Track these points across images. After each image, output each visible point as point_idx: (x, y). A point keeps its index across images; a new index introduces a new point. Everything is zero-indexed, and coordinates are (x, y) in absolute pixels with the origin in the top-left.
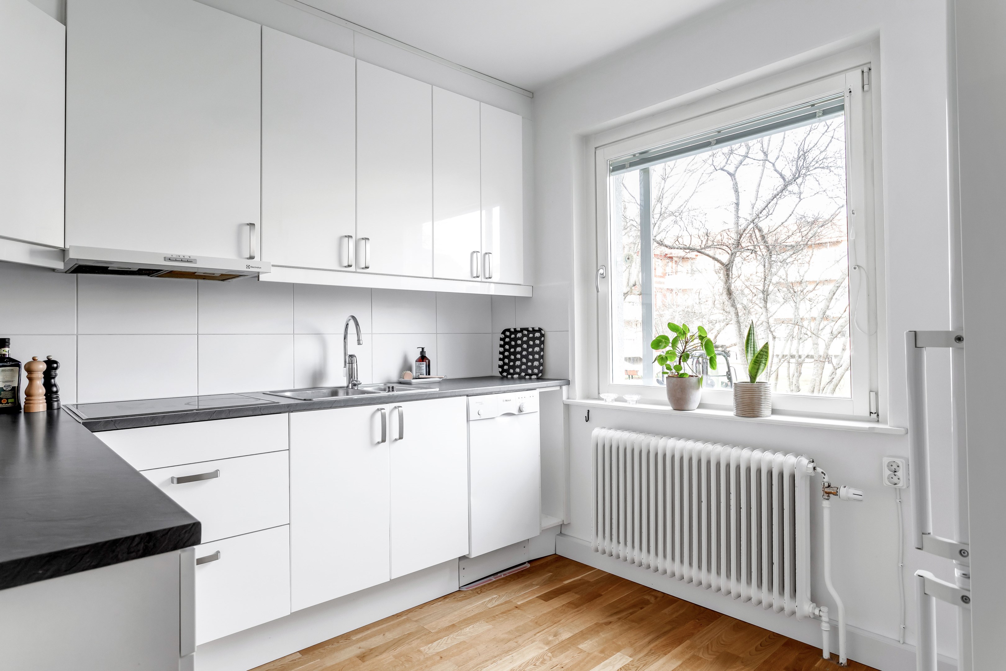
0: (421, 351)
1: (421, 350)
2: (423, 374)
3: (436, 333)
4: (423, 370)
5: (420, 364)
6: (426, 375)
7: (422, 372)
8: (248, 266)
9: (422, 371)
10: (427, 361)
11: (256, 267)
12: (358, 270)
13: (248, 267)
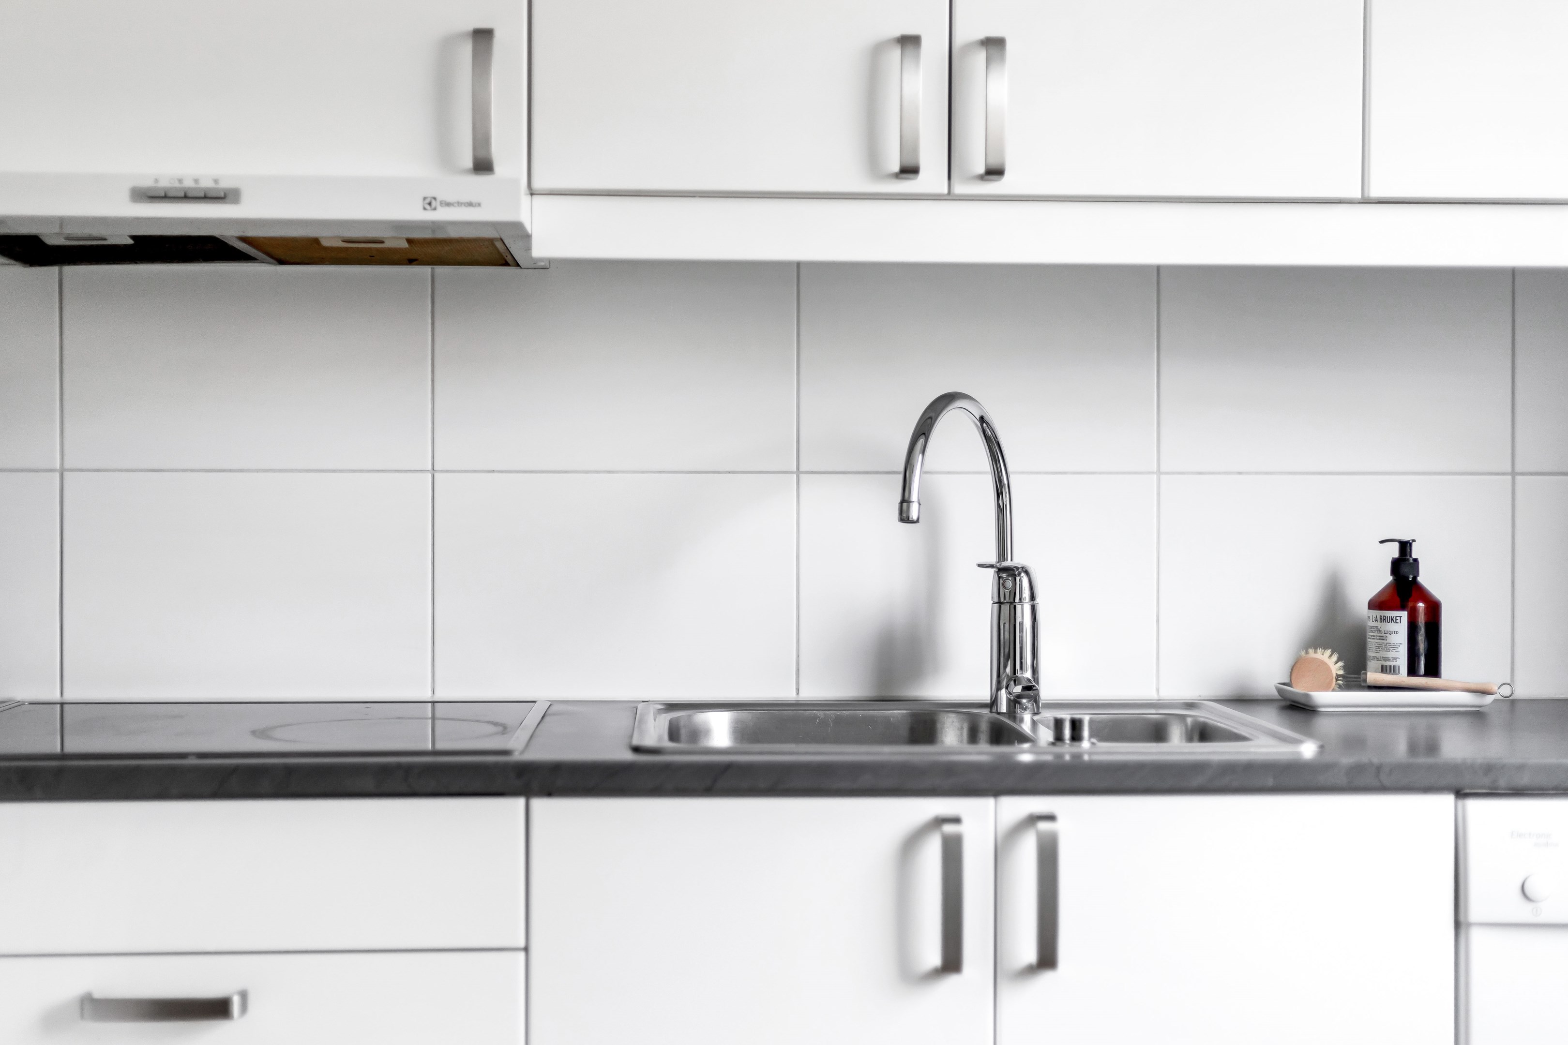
0: (1396, 555)
1: (1394, 551)
2: (1393, 670)
3: (1508, 469)
4: (1395, 647)
5: (1383, 619)
6: (1412, 671)
7: (1386, 659)
8: (428, 201)
9: (1391, 654)
10: (1421, 605)
11: (460, 204)
12: (959, 189)
13: (430, 204)
